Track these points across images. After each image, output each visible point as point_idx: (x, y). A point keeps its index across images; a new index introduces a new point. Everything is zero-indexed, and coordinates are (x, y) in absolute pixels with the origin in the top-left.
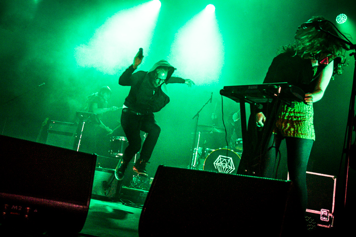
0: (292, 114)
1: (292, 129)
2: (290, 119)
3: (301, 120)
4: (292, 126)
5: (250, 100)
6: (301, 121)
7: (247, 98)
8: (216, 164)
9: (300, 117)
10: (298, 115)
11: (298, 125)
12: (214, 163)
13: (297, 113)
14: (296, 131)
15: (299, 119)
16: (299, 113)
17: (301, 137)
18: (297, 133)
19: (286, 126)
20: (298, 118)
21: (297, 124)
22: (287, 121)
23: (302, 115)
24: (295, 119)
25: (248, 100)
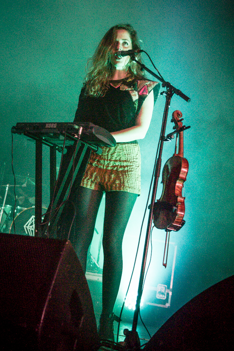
0: (117, 163)
1: (117, 182)
2: (115, 169)
3: (127, 170)
4: (118, 178)
5: (50, 142)
6: (128, 172)
7: (45, 140)
8: (28, 227)
9: (127, 166)
10: (125, 164)
11: (125, 176)
12: (25, 226)
13: (123, 161)
14: (122, 184)
15: (126, 169)
16: (126, 161)
17: (129, 191)
18: (124, 186)
19: (110, 178)
20: (124, 167)
21: (123, 175)
22: (112, 172)
23: (128, 164)
24: (121, 169)
25: (47, 141)
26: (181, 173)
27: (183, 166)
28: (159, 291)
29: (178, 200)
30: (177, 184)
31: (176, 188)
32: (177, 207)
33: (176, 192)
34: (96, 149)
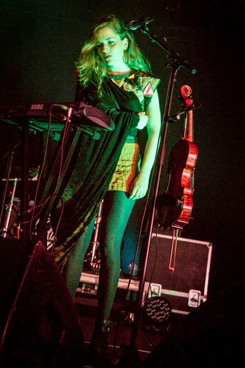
5: (39, 127)
7: (33, 124)
25: (35, 126)
26: (188, 160)
27: (190, 152)
28: (192, 297)
29: (184, 193)
30: (184, 174)
31: (183, 178)
32: (183, 200)
33: (182, 183)
34: (92, 134)
